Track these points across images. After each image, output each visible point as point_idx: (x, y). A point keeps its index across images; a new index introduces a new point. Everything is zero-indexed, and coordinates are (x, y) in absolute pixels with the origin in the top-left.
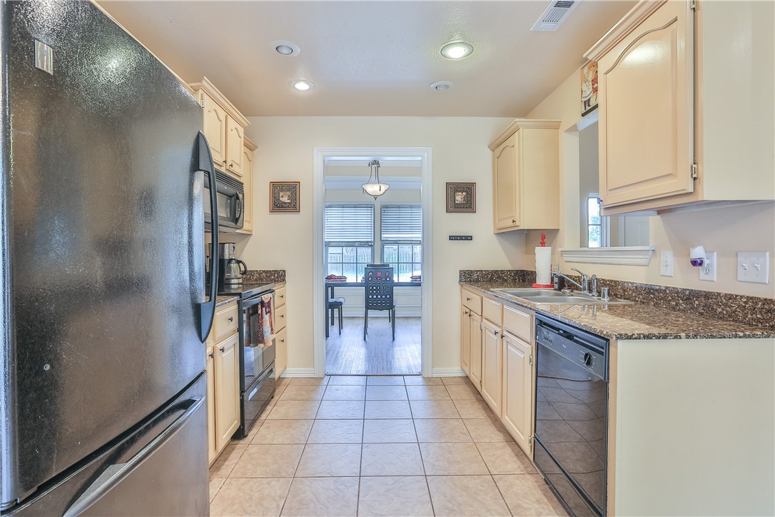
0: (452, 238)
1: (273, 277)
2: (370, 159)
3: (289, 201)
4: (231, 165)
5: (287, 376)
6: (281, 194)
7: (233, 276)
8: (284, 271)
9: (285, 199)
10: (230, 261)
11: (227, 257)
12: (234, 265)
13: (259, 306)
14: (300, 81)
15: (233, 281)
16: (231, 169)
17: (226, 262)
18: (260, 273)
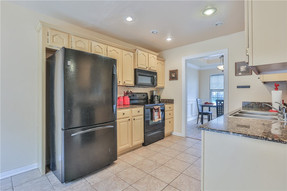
0: (238, 87)
1: (170, 101)
2: (221, 55)
3: (175, 76)
4: (150, 68)
5: (174, 134)
6: (172, 74)
7: (156, 101)
8: (173, 100)
9: (173, 76)
10: (155, 96)
11: (154, 95)
12: (156, 97)
13: (153, 109)
14: (168, 38)
15: (156, 102)
16: (150, 69)
17: (154, 96)
18: (166, 100)
